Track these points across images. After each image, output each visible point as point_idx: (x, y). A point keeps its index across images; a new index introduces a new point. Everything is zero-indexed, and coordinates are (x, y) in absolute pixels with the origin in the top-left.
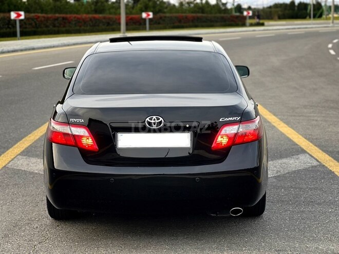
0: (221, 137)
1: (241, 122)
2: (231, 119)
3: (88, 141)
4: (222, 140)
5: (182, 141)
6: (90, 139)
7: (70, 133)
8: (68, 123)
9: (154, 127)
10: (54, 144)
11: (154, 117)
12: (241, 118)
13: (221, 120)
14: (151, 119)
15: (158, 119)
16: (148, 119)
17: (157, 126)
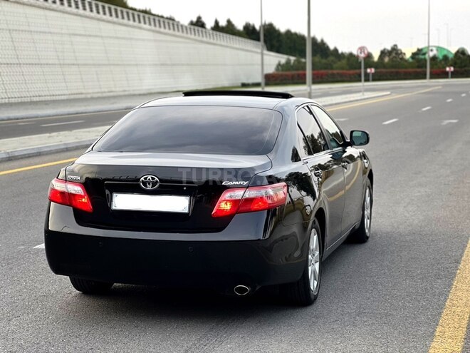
0: (226, 203)
1: (248, 187)
2: (237, 183)
5: (179, 204)
8: (66, 180)
9: (149, 187)
10: (52, 204)
11: (149, 177)
12: (249, 183)
13: (223, 184)
14: (146, 179)
15: (153, 179)
16: (142, 179)
17: (153, 186)
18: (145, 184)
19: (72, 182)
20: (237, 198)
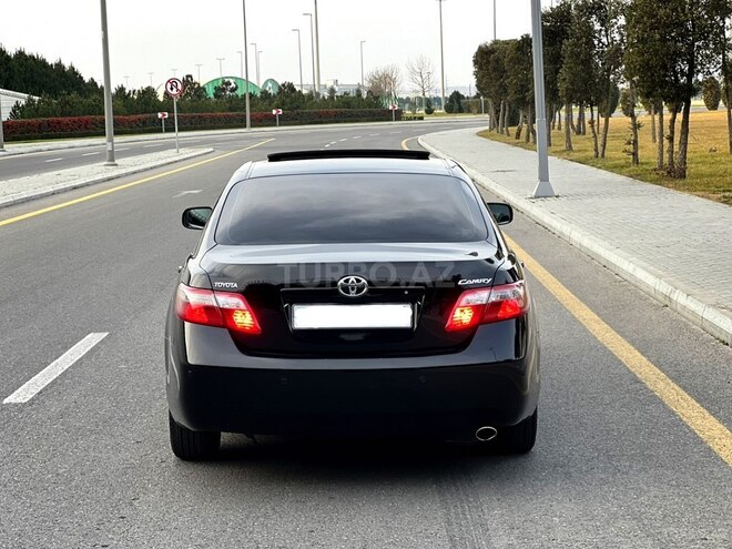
0: (462, 311)
1: (492, 286)
2: (477, 281)
3: (244, 320)
4: (462, 315)
5: (398, 316)
6: (248, 315)
7: (215, 305)
8: (212, 290)
9: (353, 294)
10: (187, 324)
11: (352, 279)
12: (493, 280)
13: (460, 283)
15: (358, 281)
16: (342, 281)
17: (357, 293)
18: (346, 289)
19: (223, 291)
20: (479, 303)
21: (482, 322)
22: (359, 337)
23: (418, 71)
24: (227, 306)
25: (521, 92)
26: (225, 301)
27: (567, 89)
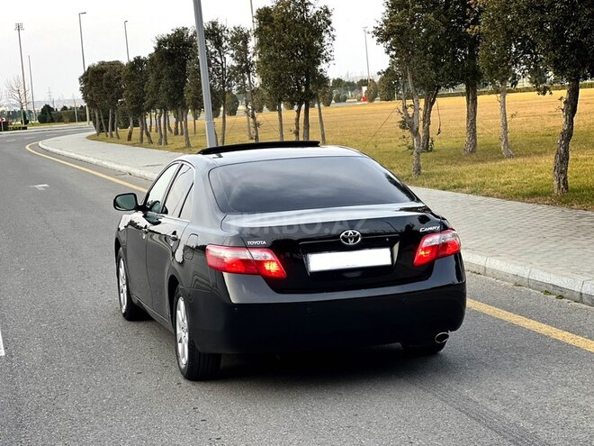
0: (423, 250)
2: (431, 229)
3: (273, 267)
4: (424, 254)
6: (276, 264)
7: (249, 258)
8: (246, 247)
9: (351, 243)
11: (350, 232)
13: (421, 230)
14: (347, 234)
15: (355, 234)
16: (343, 234)
17: (355, 241)
18: (346, 240)
21: (438, 257)
22: (357, 274)
23: (16, 88)
24: (259, 259)
25: (136, 102)
26: (257, 255)
27: (193, 98)
